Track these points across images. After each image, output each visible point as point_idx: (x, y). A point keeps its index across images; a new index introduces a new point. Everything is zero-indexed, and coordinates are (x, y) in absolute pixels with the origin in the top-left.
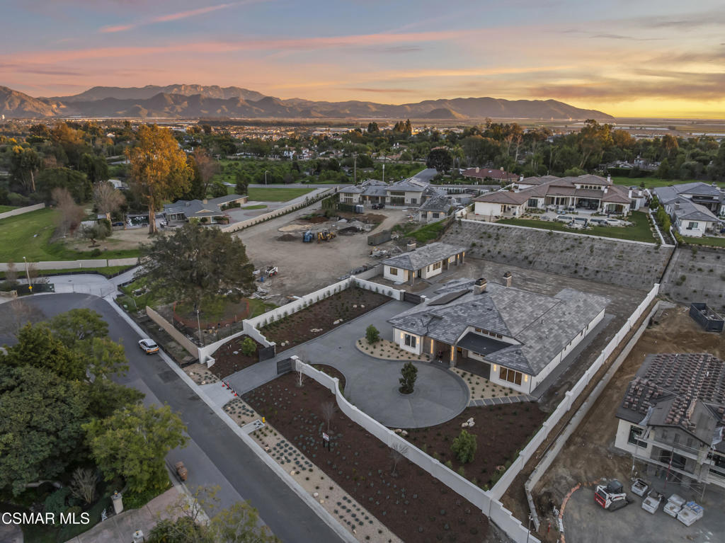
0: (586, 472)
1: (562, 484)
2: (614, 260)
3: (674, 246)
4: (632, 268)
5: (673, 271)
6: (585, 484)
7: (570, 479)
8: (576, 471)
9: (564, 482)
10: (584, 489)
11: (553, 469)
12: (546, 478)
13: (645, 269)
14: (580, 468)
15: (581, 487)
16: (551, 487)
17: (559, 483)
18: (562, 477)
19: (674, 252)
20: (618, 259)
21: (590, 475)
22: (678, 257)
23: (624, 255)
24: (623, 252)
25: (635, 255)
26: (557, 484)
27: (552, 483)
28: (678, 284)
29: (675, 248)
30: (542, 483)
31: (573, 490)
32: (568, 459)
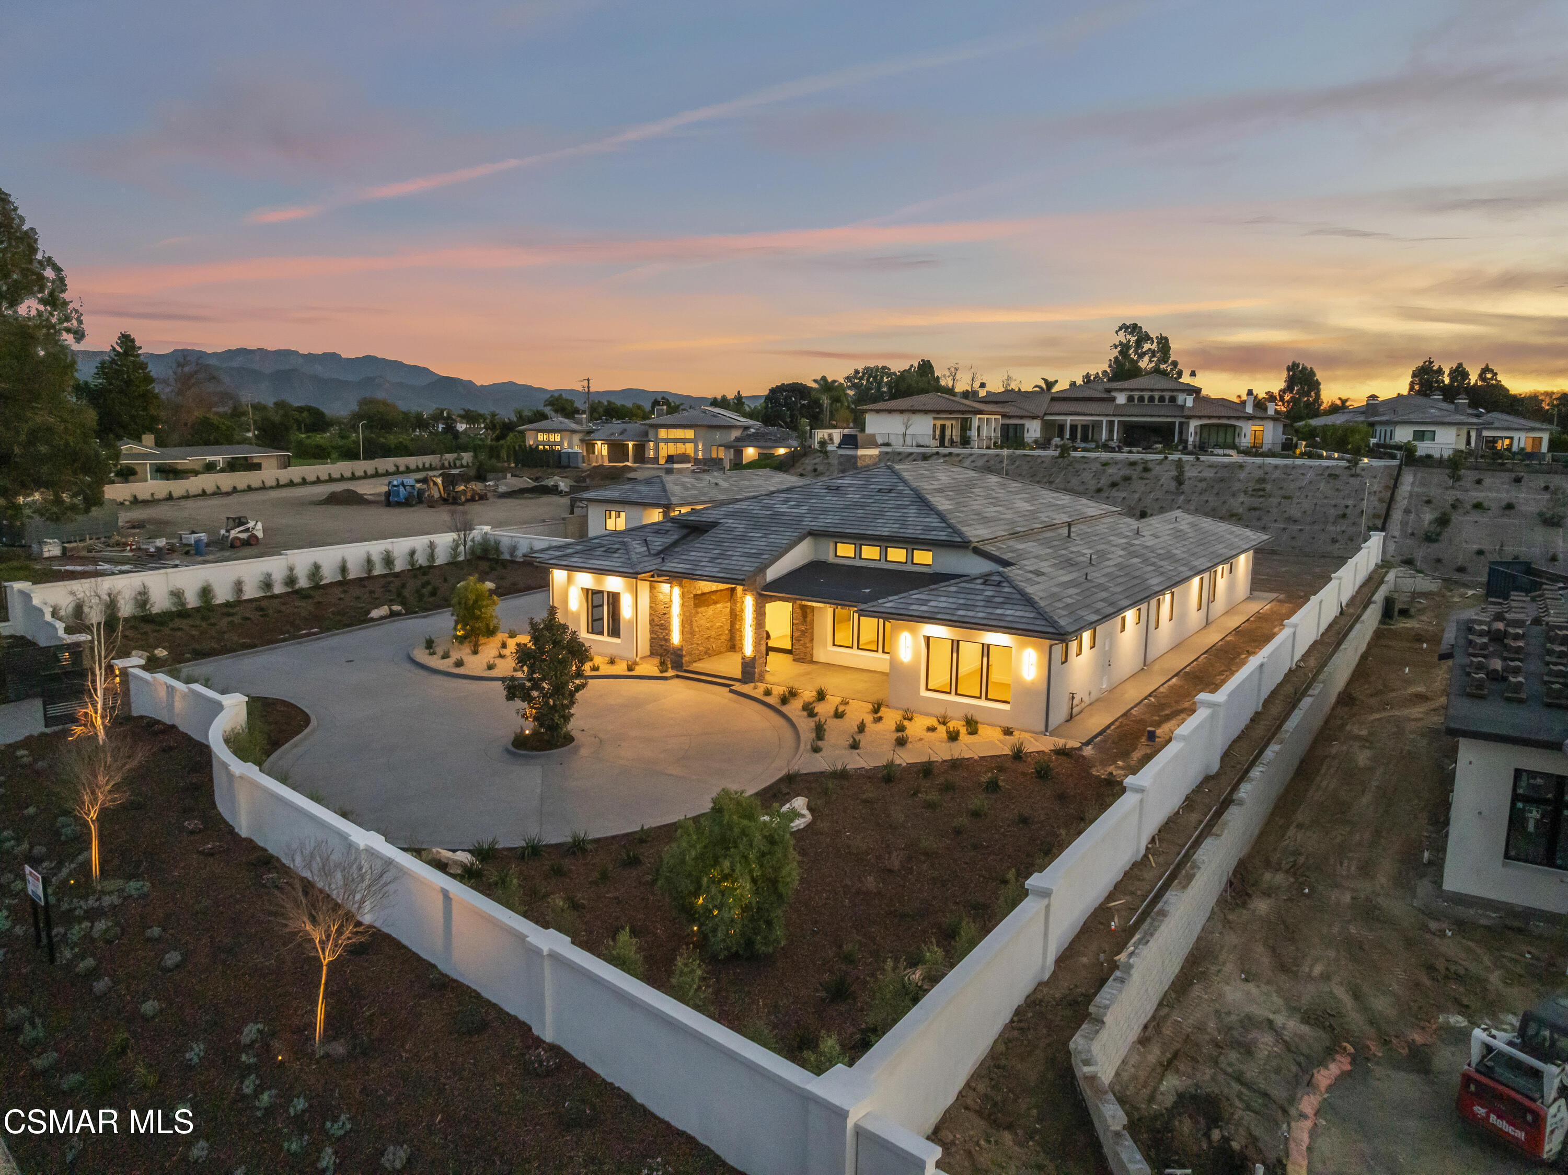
0: (1357, 995)
1: (1262, 1053)
2: (1242, 498)
3: (1395, 463)
4: (1295, 512)
5: (1407, 511)
6: (1376, 1049)
7: (1292, 1026)
8: (1308, 993)
9: (1265, 1042)
10: (1379, 1071)
11: (1197, 990)
12: (1167, 1031)
13: (1332, 512)
14: (1326, 977)
15: (1360, 1058)
16: (1206, 1073)
17: (1248, 1050)
18: (1249, 1022)
19: (1399, 474)
20: (1252, 495)
21: (1381, 1004)
22: (1413, 484)
23: (1268, 487)
24: (1262, 480)
25: (1298, 484)
26: (1233, 1056)
27: (1207, 1049)
28: (1430, 538)
29: (1400, 467)
30: (1155, 1054)
31: (1325, 1077)
32: (1260, 949)
